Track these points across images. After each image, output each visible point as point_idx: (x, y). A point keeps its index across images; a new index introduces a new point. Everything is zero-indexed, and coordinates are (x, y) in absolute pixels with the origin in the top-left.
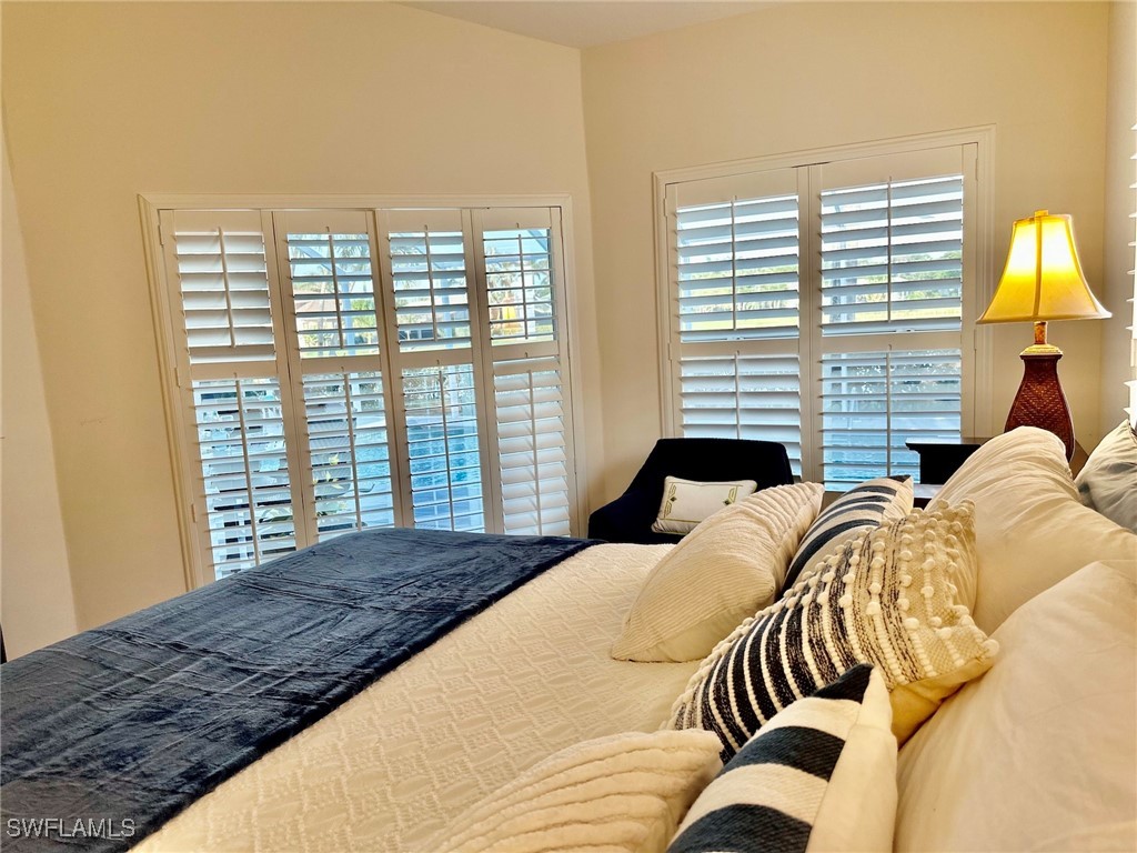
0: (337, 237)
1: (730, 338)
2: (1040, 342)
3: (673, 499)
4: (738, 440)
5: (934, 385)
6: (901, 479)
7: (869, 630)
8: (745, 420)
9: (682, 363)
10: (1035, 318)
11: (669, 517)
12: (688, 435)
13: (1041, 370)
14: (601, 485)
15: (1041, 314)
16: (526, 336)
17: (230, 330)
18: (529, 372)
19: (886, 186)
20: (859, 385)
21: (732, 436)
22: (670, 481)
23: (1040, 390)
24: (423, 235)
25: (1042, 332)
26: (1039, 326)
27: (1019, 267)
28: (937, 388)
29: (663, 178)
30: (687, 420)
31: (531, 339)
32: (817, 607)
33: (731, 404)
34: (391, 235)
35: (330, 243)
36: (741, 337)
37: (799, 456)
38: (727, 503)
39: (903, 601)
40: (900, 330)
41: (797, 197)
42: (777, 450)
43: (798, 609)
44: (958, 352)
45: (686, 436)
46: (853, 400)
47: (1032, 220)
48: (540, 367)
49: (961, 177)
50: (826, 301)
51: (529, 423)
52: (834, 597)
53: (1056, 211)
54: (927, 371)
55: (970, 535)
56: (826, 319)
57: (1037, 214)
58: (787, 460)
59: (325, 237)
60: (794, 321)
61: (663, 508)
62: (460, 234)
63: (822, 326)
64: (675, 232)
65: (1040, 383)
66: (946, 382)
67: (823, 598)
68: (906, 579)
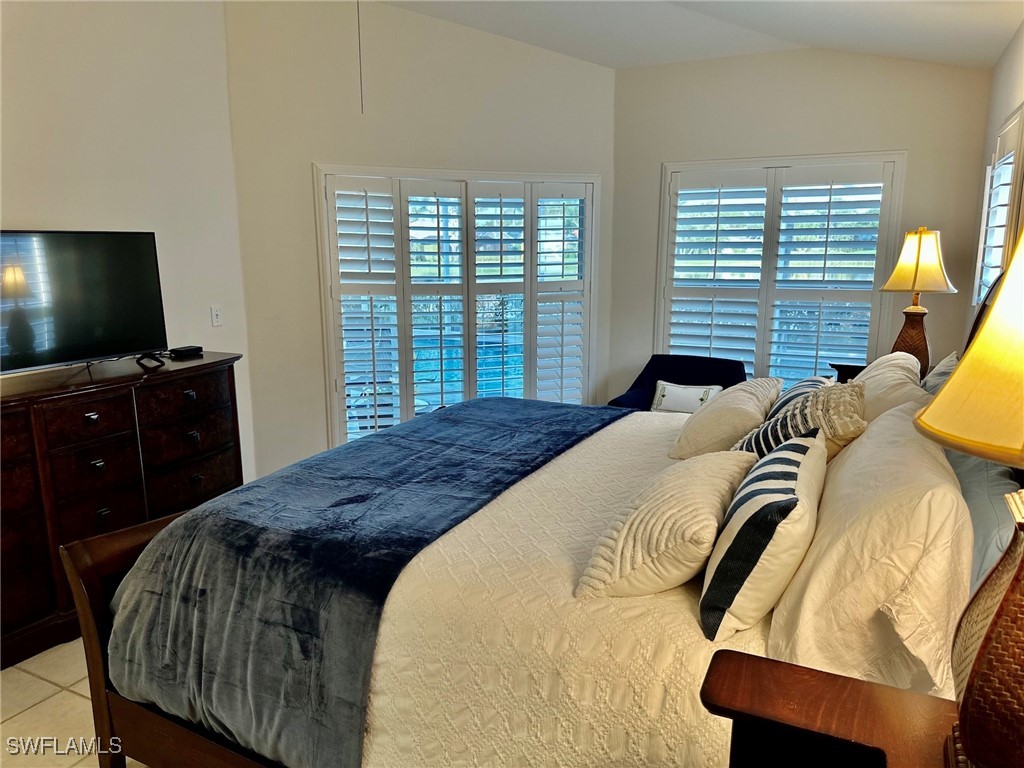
0: (441, 200)
1: (709, 285)
2: (915, 304)
3: (663, 396)
4: (710, 358)
5: (851, 327)
6: (828, 377)
7: (817, 420)
8: (716, 344)
9: (673, 301)
10: (912, 290)
11: (660, 407)
12: (672, 352)
13: (914, 321)
14: (605, 385)
15: (916, 288)
16: (562, 276)
17: (368, 261)
18: (562, 301)
19: (829, 187)
20: (789, 324)
21: (705, 355)
22: (661, 383)
23: (913, 333)
24: (498, 200)
25: (917, 298)
26: (915, 296)
27: (906, 261)
28: (851, 329)
29: (670, 167)
30: (673, 342)
31: (565, 278)
32: (794, 415)
33: (707, 332)
34: (477, 200)
35: (437, 204)
36: (717, 285)
37: (752, 372)
38: (702, 400)
39: (831, 412)
40: (830, 287)
41: (765, 189)
42: (739, 365)
43: (785, 418)
44: (870, 306)
45: (671, 353)
46: (783, 334)
47: (916, 233)
48: (571, 298)
49: (881, 185)
50: (781, 264)
51: (559, 339)
52: (802, 411)
53: (931, 228)
54: (846, 317)
55: (862, 395)
56: (780, 276)
57: (921, 229)
58: (745, 374)
59: (433, 199)
60: (757, 276)
61: (656, 401)
62: (522, 201)
63: (776, 281)
64: (676, 207)
65: (913, 329)
66: (860, 325)
67: (797, 411)
68: (833, 405)
